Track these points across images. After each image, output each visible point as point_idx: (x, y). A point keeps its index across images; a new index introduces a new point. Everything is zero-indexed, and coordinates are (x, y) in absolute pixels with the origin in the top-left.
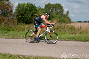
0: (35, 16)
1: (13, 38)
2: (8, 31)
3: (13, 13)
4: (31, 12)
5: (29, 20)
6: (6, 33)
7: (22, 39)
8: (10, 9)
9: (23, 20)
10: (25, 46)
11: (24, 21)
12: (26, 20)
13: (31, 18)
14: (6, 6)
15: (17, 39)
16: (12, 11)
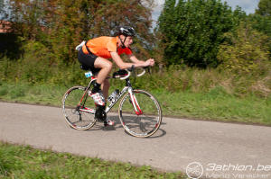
0: (225, 43)
3: (152, 31)
4: (211, 27)
5: (203, 54)
7: (185, 117)
8: (141, 18)
9: (183, 55)
10: (198, 142)
11: (185, 58)
12: (191, 55)
13: (210, 49)
14: (131, 8)
16: (148, 24)
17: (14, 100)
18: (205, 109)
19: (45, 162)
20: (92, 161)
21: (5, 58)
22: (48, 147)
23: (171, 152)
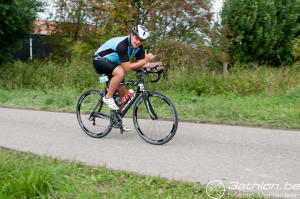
1: (222, 123)
2: (199, 95)
3: (212, 26)
6: (194, 101)
7: (259, 126)
10: (279, 156)
15: (236, 125)
16: (209, 16)
17: (62, 109)
18: (283, 115)
19: (100, 182)
20: (154, 181)
21: (50, 62)
22: (101, 164)
23: (247, 169)
